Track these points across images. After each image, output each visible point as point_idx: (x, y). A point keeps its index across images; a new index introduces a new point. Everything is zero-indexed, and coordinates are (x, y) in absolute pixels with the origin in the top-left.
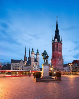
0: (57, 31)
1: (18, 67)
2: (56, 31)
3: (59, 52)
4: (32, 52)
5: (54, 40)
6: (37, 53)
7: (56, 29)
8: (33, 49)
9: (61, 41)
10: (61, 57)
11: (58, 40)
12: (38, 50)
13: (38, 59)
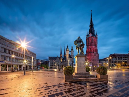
0: (92, 26)
1: (55, 63)
2: (90, 26)
3: (94, 47)
4: (67, 49)
5: (88, 35)
6: (72, 50)
7: (91, 23)
8: (67, 47)
9: (96, 35)
10: (96, 52)
11: (93, 34)
12: (72, 47)
13: (72, 55)
